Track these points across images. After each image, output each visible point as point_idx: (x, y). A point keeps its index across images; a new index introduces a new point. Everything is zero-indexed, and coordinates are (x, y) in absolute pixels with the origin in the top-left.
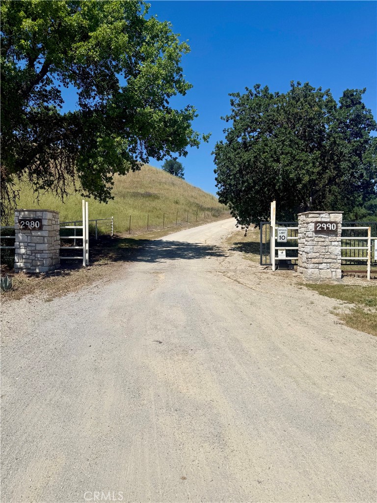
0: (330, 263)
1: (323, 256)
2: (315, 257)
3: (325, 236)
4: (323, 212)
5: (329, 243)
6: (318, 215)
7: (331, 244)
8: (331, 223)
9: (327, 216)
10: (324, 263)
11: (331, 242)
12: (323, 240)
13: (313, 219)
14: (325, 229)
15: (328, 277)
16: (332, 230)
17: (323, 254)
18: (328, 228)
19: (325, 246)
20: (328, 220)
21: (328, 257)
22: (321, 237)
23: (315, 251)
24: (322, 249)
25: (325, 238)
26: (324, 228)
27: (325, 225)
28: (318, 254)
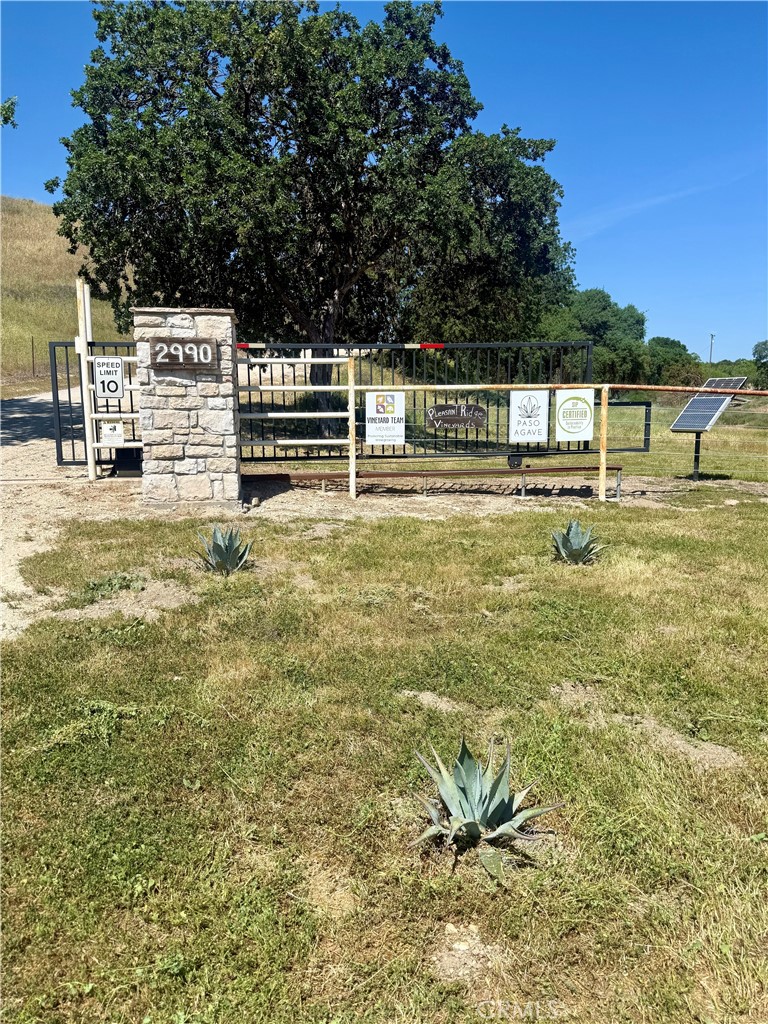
0: (205, 457)
1: (184, 438)
2: (159, 440)
3: (186, 382)
4: (172, 310)
5: (199, 401)
6: (159, 320)
7: (205, 404)
8: (198, 342)
9: (186, 323)
10: (190, 457)
11: (206, 397)
12: (182, 391)
13: (147, 329)
14: (181, 360)
15: (201, 496)
16: (200, 363)
17: (182, 431)
18: (188, 357)
19: (189, 410)
20: (190, 334)
21: (197, 441)
22: (173, 384)
23: (159, 422)
24: (181, 418)
25: (186, 387)
26: (177, 357)
27: (180, 347)
28: (168, 433)
